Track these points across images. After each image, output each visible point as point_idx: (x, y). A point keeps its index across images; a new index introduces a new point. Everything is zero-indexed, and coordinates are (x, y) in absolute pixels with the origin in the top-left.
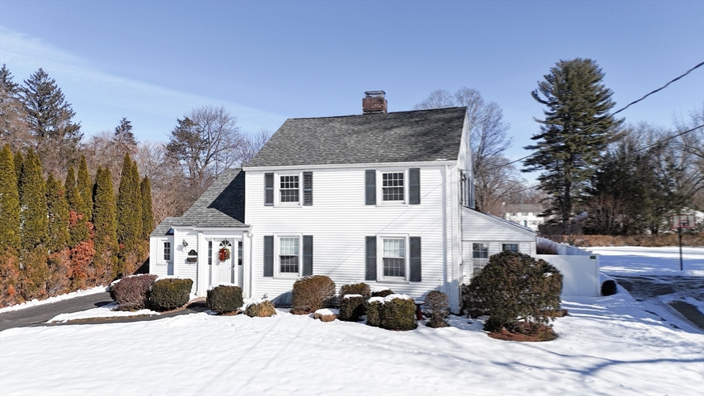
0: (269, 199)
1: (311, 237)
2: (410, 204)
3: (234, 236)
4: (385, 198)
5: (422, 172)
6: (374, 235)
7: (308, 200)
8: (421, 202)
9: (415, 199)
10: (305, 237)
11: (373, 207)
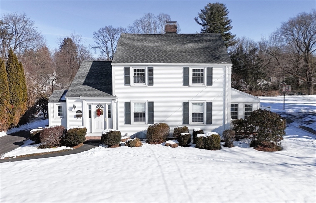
0: (127, 82)
1: (153, 103)
2: (207, 85)
3: (105, 102)
4: (193, 82)
5: (213, 69)
6: (188, 101)
7: (151, 82)
8: (213, 84)
9: (210, 83)
10: (149, 103)
11: (187, 87)
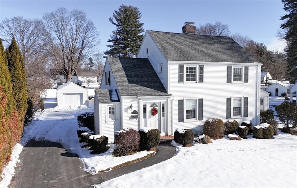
0: (181, 80)
1: (202, 99)
2: (245, 82)
3: (159, 100)
4: (234, 80)
5: (249, 68)
6: (230, 97)
7: (201, 80)
8: (249, 81)
10: (199, 99)
11: (230, 84)
